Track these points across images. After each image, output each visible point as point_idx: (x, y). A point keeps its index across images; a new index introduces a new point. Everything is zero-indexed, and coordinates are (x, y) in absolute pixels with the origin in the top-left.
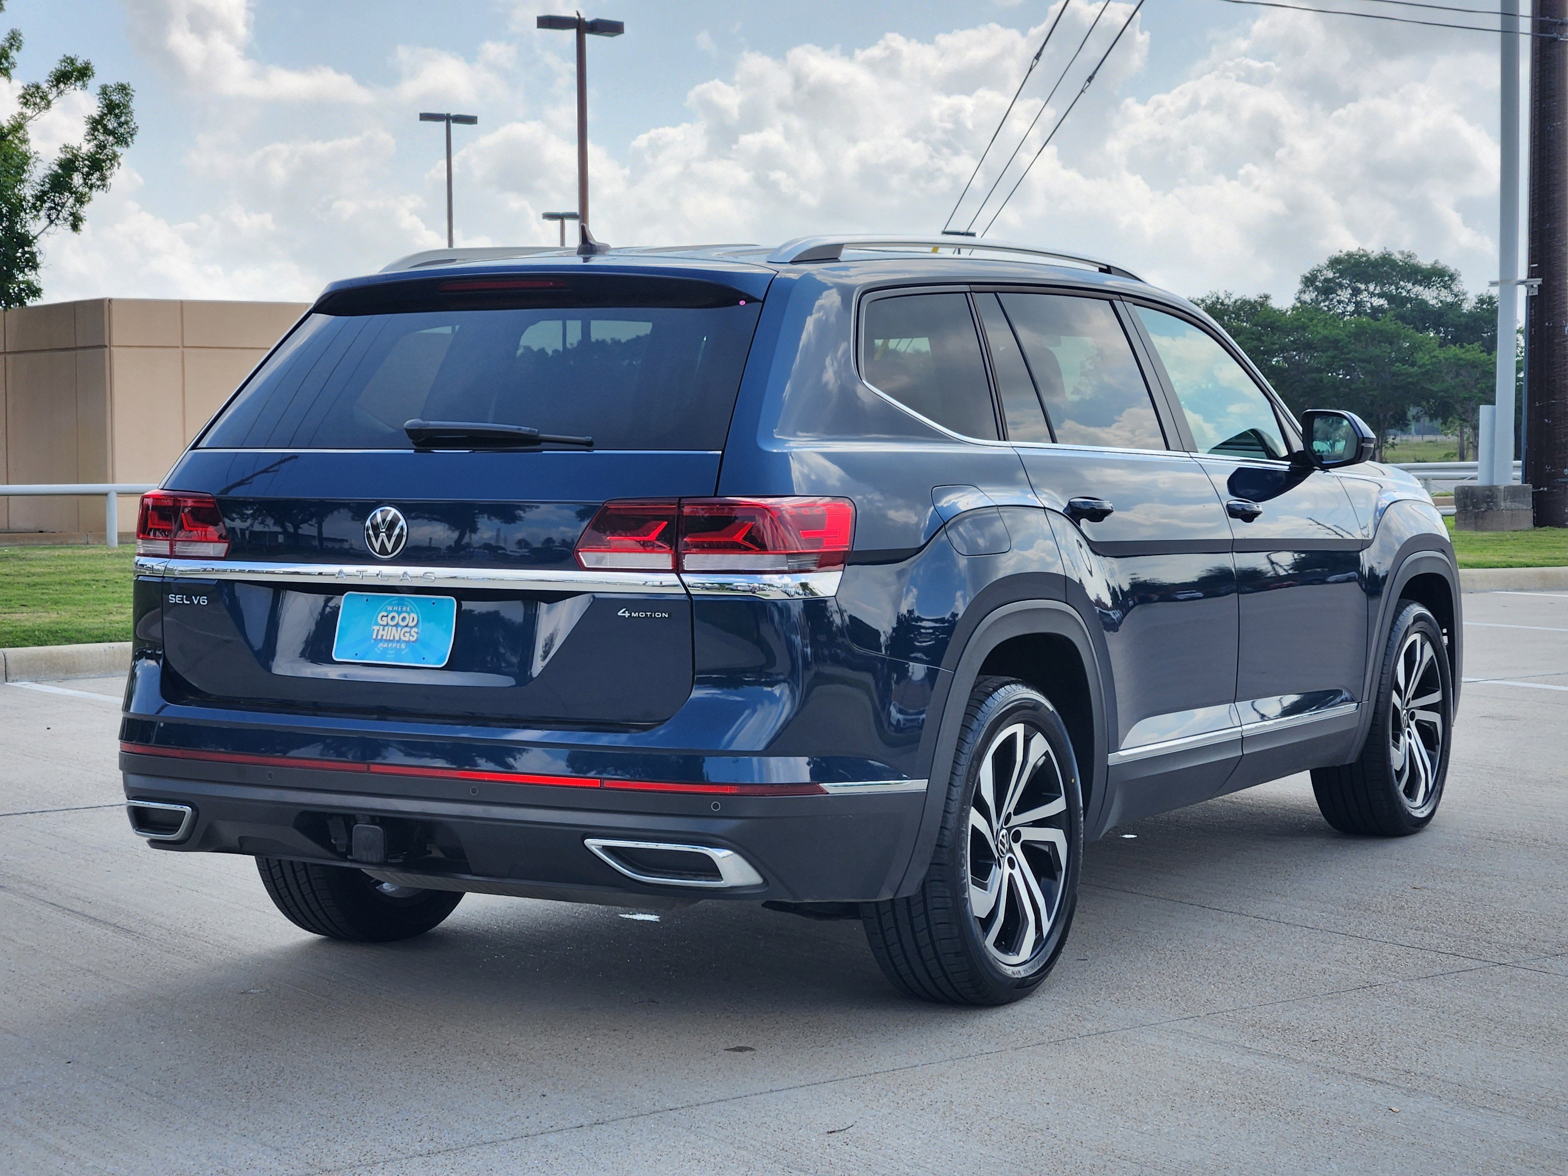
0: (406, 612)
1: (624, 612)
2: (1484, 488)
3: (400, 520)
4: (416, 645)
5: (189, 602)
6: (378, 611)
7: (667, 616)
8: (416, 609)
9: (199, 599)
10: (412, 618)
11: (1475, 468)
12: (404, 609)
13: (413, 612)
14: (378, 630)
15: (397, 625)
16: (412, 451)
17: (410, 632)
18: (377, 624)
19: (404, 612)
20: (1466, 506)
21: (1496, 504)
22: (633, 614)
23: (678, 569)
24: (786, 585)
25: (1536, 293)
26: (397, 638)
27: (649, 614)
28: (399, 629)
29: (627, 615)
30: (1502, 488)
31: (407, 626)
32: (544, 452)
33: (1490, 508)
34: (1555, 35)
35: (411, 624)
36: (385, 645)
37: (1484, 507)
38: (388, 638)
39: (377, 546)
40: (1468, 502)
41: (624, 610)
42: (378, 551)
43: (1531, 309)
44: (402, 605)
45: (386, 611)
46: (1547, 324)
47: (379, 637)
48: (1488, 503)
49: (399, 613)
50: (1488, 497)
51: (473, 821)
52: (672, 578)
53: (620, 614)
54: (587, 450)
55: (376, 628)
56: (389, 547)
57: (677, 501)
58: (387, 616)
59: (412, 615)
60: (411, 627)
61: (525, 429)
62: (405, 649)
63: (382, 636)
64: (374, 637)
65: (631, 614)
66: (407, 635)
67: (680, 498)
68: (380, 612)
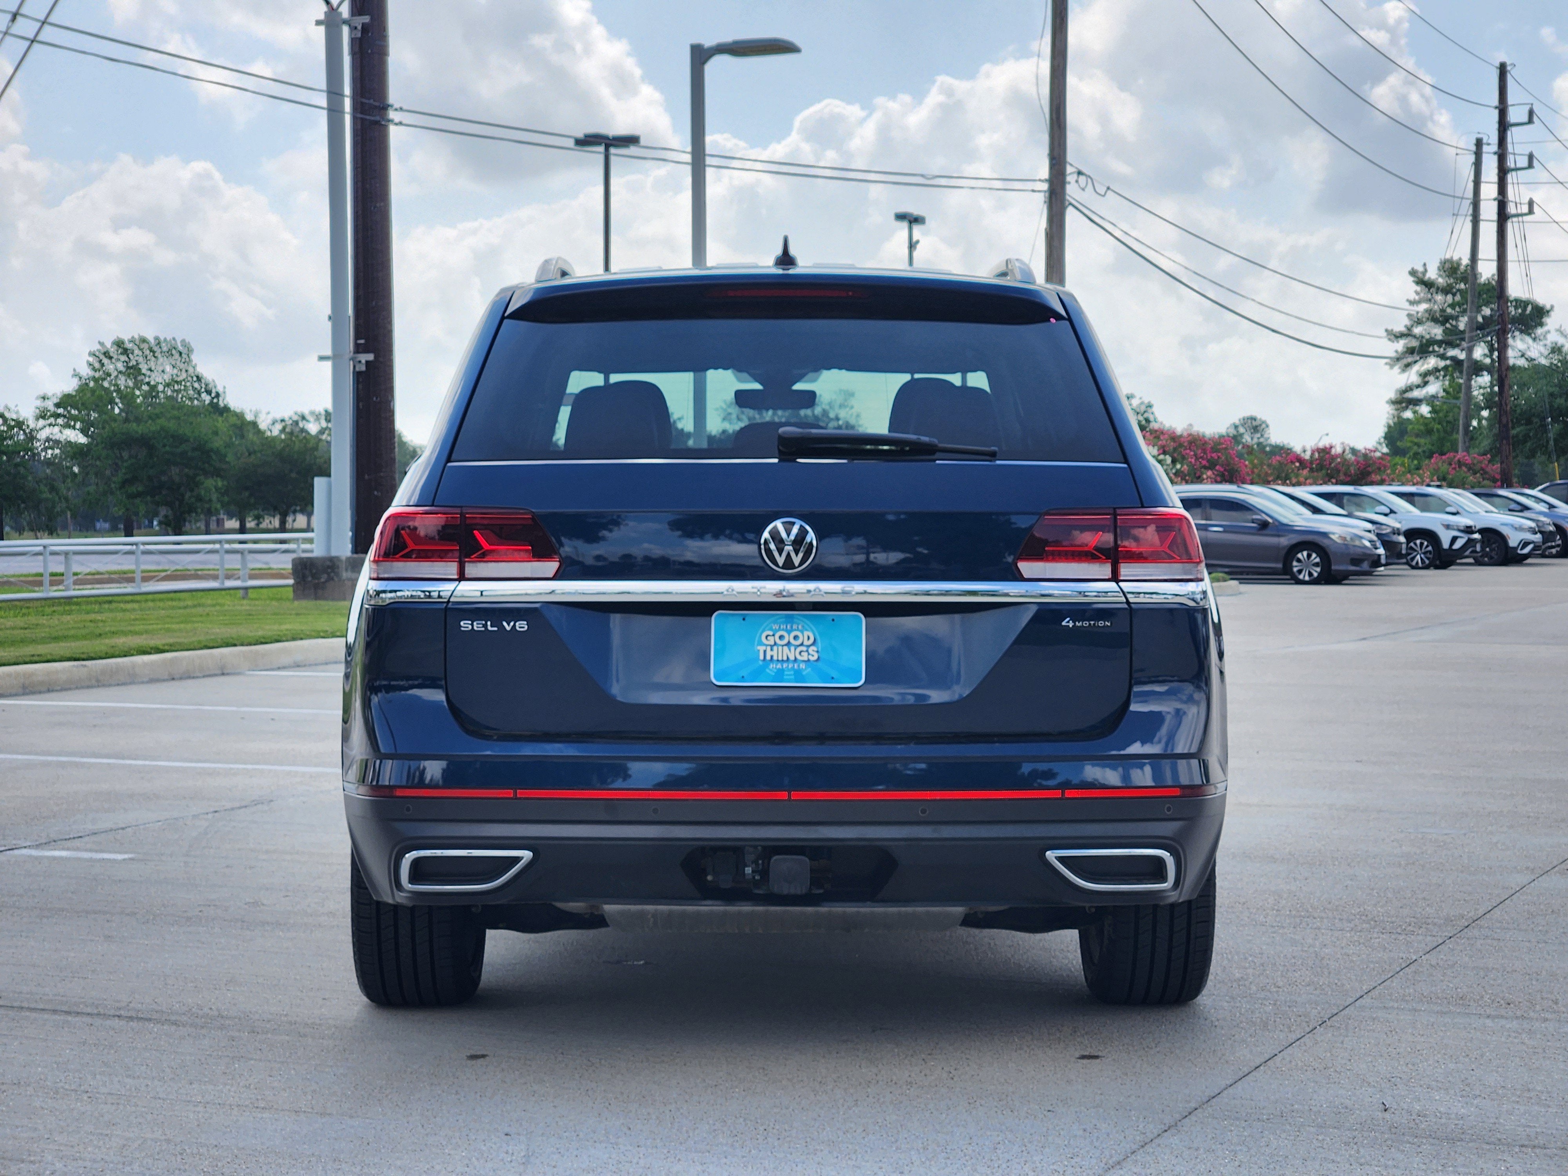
0: (798, 630)
1: (1068, 622)
2: (324, 559)
3: (807, 532)
4: (819, 664)
5: (495, 629)
6: (760, 631)
7: (1109, 624)
8: (811, 628)
9: (515, 625)
10: (807, 636)
11: (310, 541)
12: (795, 627)
13: (807, 630)
14: (765, 652)
15: (788, 644)
16: (776, 461)
17: (807, 651)
18: (761, 643)
19: (795, 630)
20: (304, 577)
21: (338, 574)
22: (1077, 623)
23: (1115, 578)
24: (1193, 593)
25: (363, 368)
26: (792, 658)
27: (1092, 623)
28: (792, 648)
29: (1071, 624)
30: (344, 558)
31: (802, 644)
32: (938, 462)
33: (330, 579)
34: (377, 118)
35: (806, 643)
36: (779, 666)
37: (324, 578)
38: (780, 658)
39: (781, 560)
40: (307, 572)
41: (1068, 619)
42: (781, 564)
43: (358, 384)
44: (792, 623)
45: (771, 629)
46: (375, 399)
47: (768, 658)
48: (328, 574)
49: (789, 632)
50: (329, 567)
51: (924, 843)
52: (1112, 586)
53: (1064, 623)
54: (990, 461)
55: (762, 649)
56: (796, 560)
57: (1111, 511)
58: (773, 635)
59: (806, 633)
60: (809, 646)
61: (925, 439)
62: (805, 669)
63: (772, 657)
64: (762, 657)
65: (1075, 624)
66: (805, 654)
67: (1115, 509)
68: (763, 632)
